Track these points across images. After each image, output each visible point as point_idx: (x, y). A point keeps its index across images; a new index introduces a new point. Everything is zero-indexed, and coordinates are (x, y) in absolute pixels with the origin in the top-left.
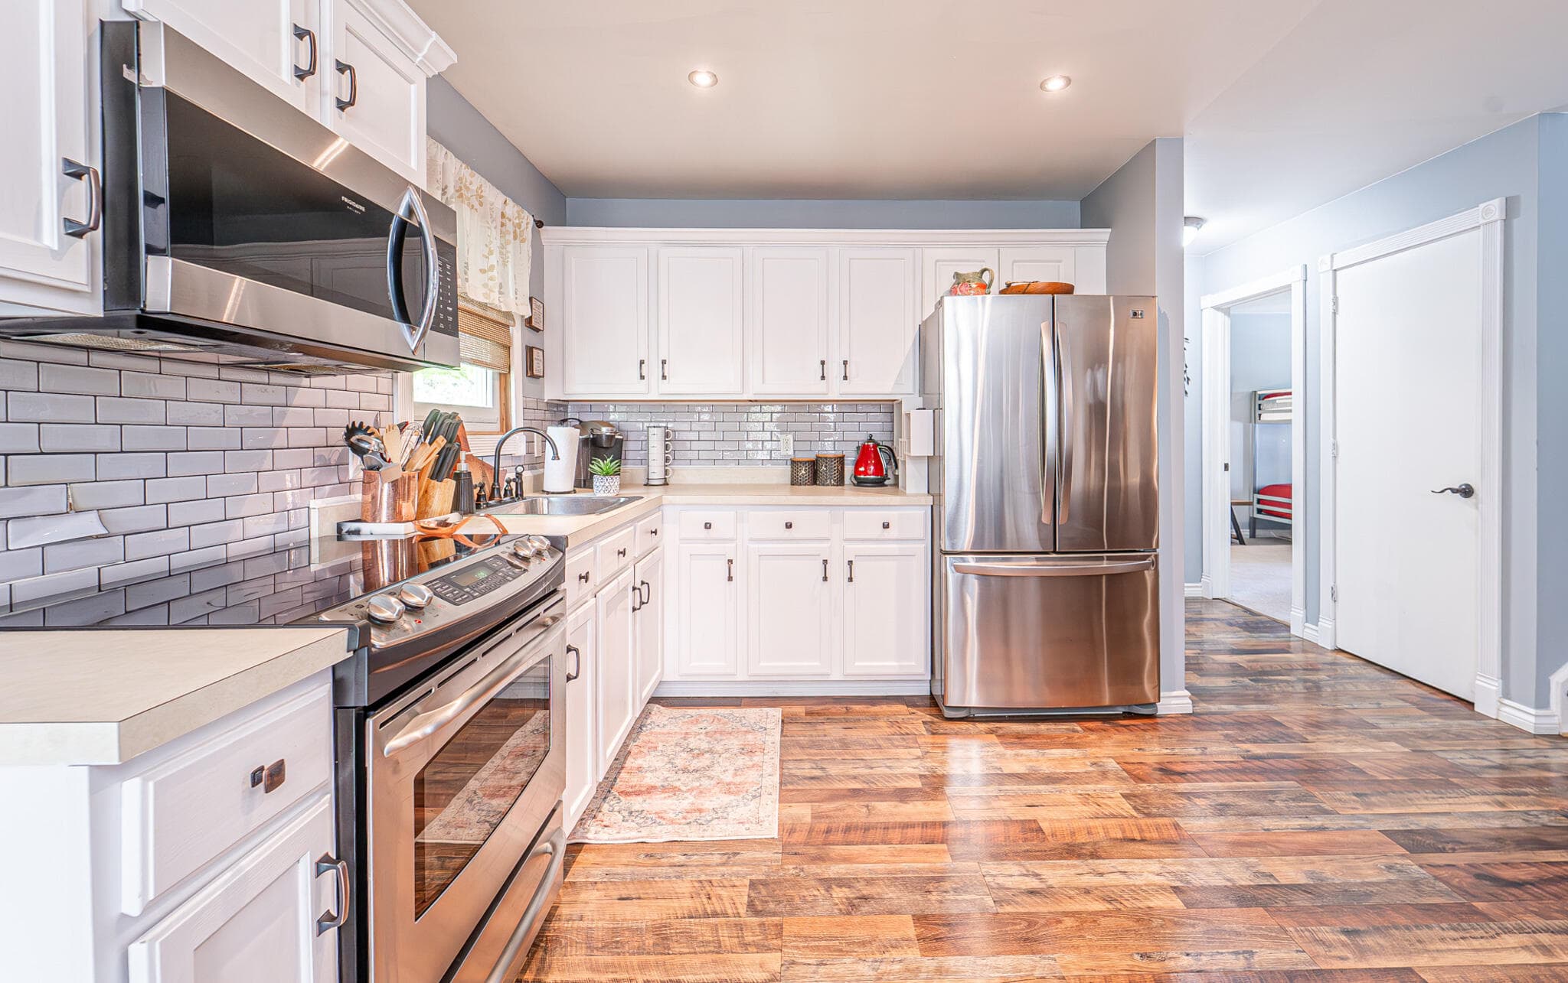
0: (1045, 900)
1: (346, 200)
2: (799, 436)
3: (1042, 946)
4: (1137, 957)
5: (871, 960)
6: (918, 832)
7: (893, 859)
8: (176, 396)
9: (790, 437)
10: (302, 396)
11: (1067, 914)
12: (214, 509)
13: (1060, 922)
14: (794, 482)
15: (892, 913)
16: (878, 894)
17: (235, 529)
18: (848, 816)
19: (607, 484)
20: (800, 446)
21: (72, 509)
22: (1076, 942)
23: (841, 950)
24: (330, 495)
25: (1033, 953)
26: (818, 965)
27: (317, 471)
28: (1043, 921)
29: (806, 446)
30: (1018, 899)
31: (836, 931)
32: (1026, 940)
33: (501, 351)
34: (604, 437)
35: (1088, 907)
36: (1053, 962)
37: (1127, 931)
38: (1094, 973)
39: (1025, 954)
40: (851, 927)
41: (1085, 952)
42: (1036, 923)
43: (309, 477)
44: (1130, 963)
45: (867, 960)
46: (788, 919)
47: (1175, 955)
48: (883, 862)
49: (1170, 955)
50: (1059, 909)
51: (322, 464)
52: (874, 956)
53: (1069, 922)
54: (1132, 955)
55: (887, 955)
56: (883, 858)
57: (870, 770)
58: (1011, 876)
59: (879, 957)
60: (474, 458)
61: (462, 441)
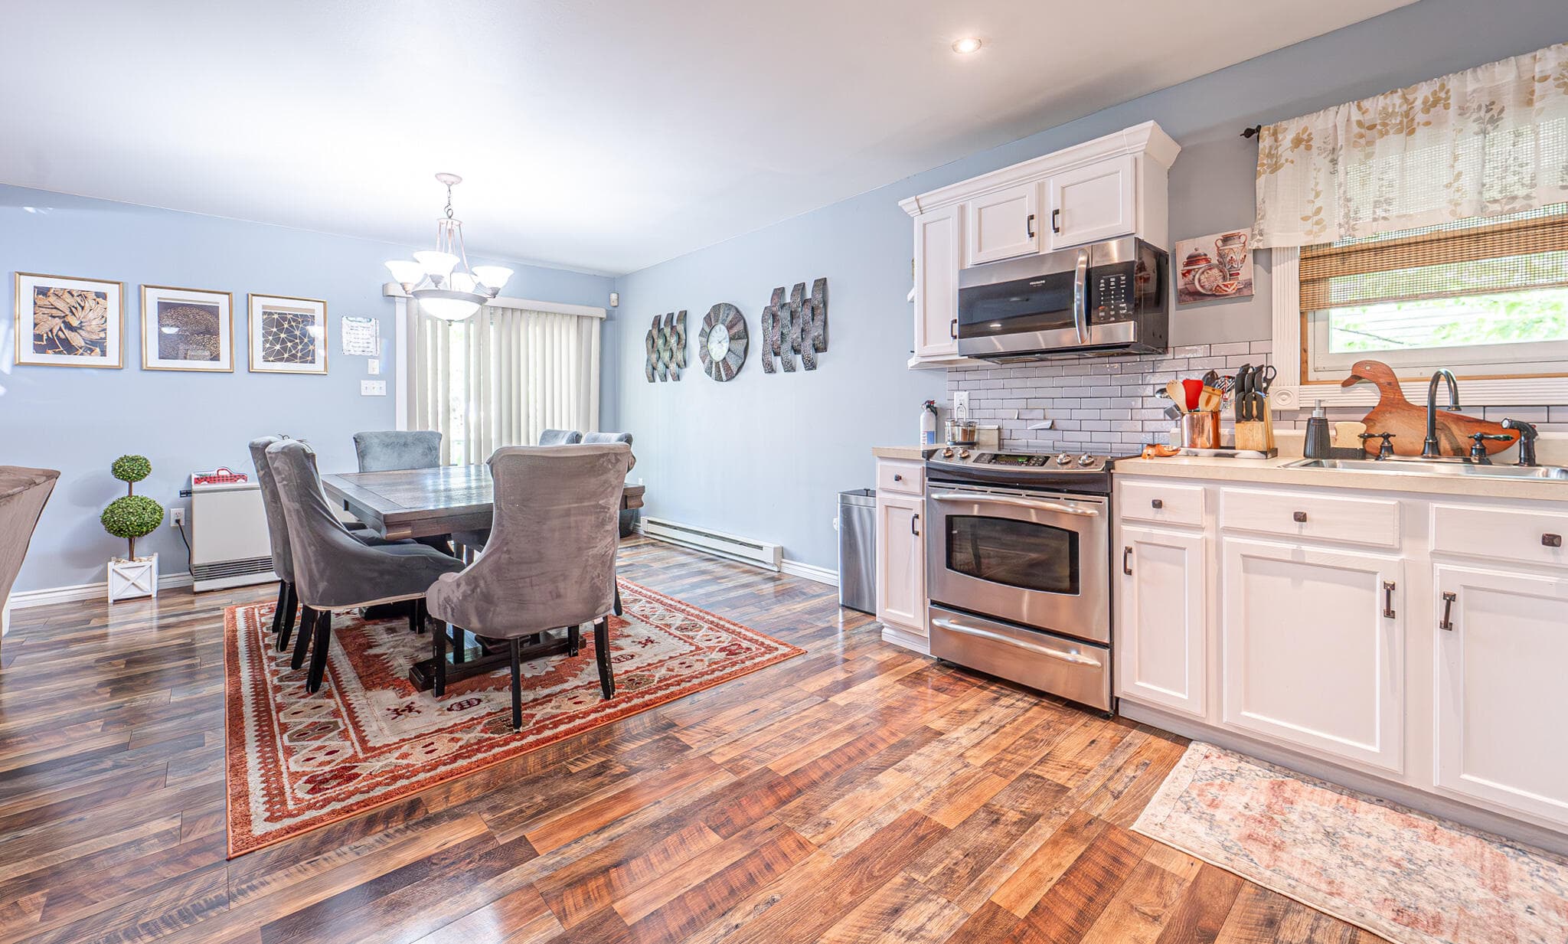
0: (880, 910)
1: (1032, 283)
3: (848, 862)
4: (777, 897)
11: (853, 906)
13: (852, 893)
21: (1043, 418)
22: (829, 881)
25: (850, 853)
28: (866, 884)
30: (901, 894)
32: (863, 860)
35: (841, 926)
36: (834, 854)
37: (796, 920)
38: (803, 862)
39: (856, 849)
41: (817, 877)
42: (868, 880)
44: (780, 888)
47: (747, 919)
49: (751, 916)
50: (863, 907)
53: (845, 898)
54: (782, 896)
55: (930, 797)
58: (930, 919)
60: (1411, 407)
61: (1390, 386)
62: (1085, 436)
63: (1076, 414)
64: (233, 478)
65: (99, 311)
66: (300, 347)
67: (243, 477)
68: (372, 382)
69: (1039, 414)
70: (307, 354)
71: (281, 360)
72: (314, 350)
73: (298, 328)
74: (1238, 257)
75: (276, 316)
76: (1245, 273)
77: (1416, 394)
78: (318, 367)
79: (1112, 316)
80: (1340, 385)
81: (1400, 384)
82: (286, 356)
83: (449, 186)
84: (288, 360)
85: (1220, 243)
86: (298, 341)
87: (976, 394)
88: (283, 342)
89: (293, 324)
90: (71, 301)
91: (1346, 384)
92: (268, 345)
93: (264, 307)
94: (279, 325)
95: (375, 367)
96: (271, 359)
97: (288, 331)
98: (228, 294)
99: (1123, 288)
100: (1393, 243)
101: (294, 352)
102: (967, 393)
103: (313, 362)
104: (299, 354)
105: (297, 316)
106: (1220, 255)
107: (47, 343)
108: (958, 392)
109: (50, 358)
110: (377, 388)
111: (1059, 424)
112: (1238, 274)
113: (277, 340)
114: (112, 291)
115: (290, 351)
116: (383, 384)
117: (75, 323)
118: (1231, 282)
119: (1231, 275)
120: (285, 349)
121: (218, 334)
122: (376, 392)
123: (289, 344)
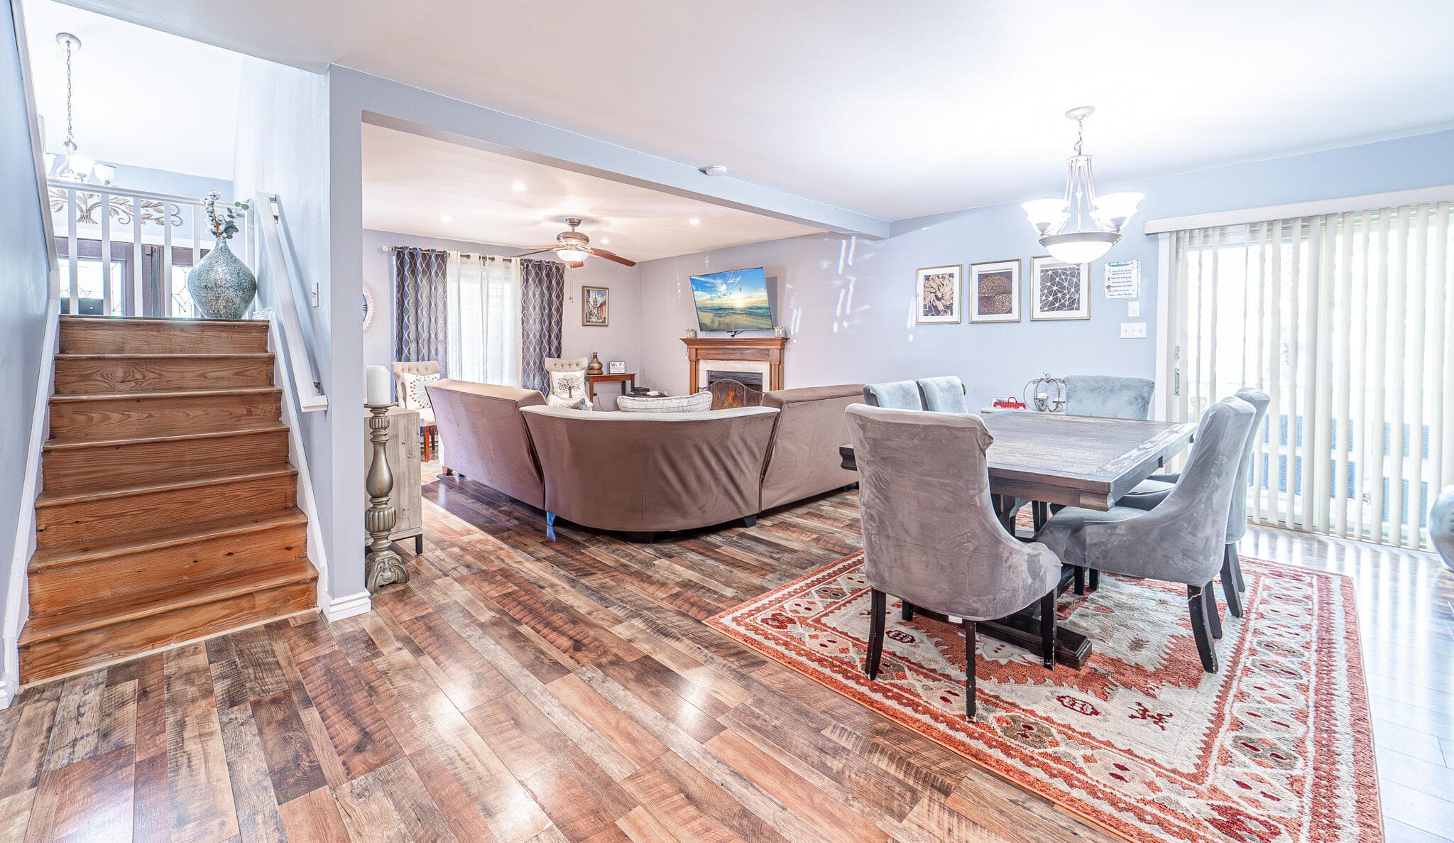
64: (1017, 405)
65: (950, 286)
66: (1068, 297)
67: (1023, 405)
68: (1132, 324)
70: (1073, 302)
71: (1053, 309)
72: (1079, 298)
73: (1066, 279)
75: (1050, 272)
78: (1083, 313)
82: (1057, 305)
83: (1080, 121)
84: (1059, 309)
86: (1066, 291)
88: (1056, 294)
89: (1063, 277)
90: (938, 281)
92: (1044, 298)
93: (1042, 266)
94: (1052, 279)
95: (1135, 308)
96: (1046, 308)
97: (1059, 284)
98: (1017, 260)
101: (1063, 301)
103: (1078, 309)
104: (1067, 303)
105: (1065, 269)
107: (931, 310)
109: (930, 319)
110: (1135, 330)
113: (1050, 293)
114: (956, 271)
115: (1060, 301)
116: (1143, 326)
117: (940, 296)
120: (1056, 299)
121: (1011, 293)
122: (1136, 335)
123: (1059, 295)
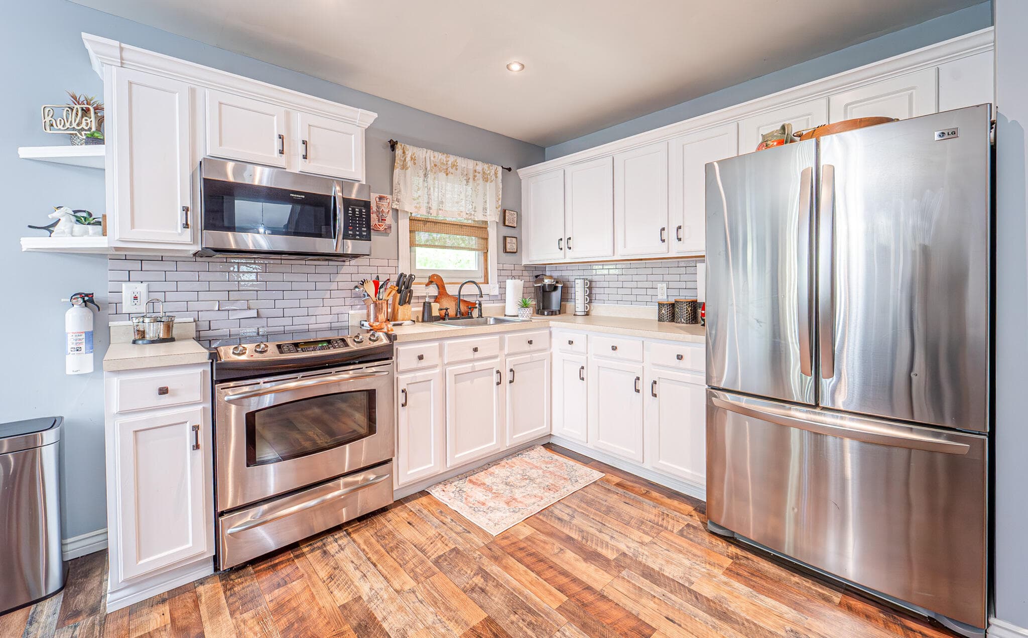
1: (293, 195)
2: (672, 285)
5: (439, 617)
6: (563, 580)
7: (530, 586)
8: (288, 271)
9: (664, 285)
10: (345, 269)
12: (304, 311)
14: (660, 320)
15: (481, 607)
16: (492, 594)
17: (312, 320)
18: (544, 548)
19: (522, 313)
20: (672, 292)
21: (249, 308)
23: (436, 603)
24: (359, 309)
26: (419, 600)
27: (353, 299)
29: (675, 292)
31: (447, 594)
33: (481, 241)
34: (547, 285)
40: (456, 597)
43: (349, 301)
45: (438, 616)
46: (441, 574)
48: (519, 581)
51: (356, 296)
52: (443, 617)
55: (447, 622)
56: (523, 580)
57: (597, 533)
59: (444, 619)
60: (449, 296)
61: (441, 287)
62: (287, 321)
63: (279, 304)
69: (243, 304)
74: (386, 210)
76: (389, 220)
77: (452, 290)
79: (358, 235)
80: (425, 285)
81: (445, 285)
85: (378, 199)
87: (156, 286)
91: (427, 285)
99: (357, 217)
100: (450, 223)
102: (145, 284)
106: (377, 206)
108: (129, 284)
111: (263, 312)
112: (385, 220)
118: (382, 224)
119: (382, 220)
